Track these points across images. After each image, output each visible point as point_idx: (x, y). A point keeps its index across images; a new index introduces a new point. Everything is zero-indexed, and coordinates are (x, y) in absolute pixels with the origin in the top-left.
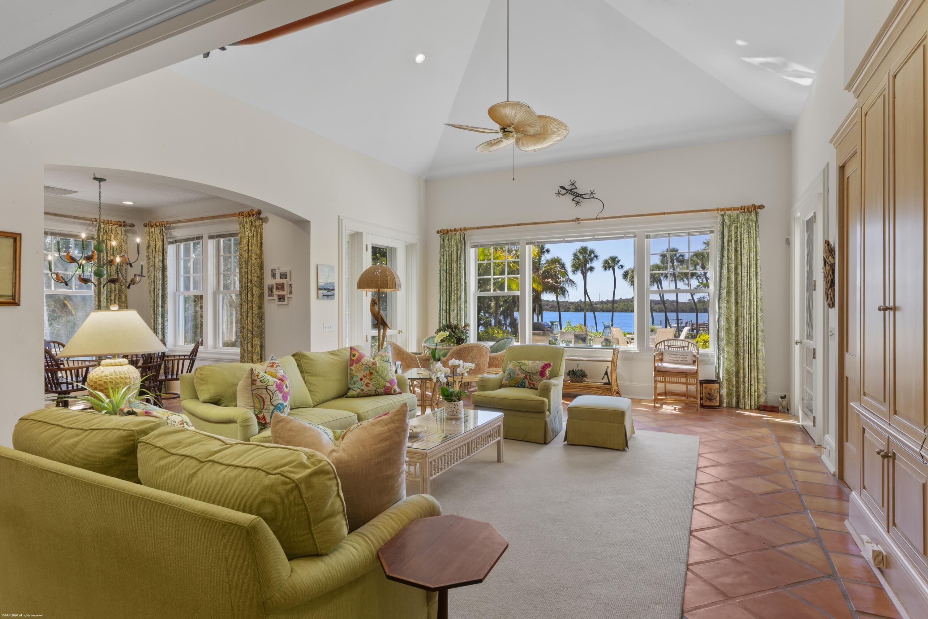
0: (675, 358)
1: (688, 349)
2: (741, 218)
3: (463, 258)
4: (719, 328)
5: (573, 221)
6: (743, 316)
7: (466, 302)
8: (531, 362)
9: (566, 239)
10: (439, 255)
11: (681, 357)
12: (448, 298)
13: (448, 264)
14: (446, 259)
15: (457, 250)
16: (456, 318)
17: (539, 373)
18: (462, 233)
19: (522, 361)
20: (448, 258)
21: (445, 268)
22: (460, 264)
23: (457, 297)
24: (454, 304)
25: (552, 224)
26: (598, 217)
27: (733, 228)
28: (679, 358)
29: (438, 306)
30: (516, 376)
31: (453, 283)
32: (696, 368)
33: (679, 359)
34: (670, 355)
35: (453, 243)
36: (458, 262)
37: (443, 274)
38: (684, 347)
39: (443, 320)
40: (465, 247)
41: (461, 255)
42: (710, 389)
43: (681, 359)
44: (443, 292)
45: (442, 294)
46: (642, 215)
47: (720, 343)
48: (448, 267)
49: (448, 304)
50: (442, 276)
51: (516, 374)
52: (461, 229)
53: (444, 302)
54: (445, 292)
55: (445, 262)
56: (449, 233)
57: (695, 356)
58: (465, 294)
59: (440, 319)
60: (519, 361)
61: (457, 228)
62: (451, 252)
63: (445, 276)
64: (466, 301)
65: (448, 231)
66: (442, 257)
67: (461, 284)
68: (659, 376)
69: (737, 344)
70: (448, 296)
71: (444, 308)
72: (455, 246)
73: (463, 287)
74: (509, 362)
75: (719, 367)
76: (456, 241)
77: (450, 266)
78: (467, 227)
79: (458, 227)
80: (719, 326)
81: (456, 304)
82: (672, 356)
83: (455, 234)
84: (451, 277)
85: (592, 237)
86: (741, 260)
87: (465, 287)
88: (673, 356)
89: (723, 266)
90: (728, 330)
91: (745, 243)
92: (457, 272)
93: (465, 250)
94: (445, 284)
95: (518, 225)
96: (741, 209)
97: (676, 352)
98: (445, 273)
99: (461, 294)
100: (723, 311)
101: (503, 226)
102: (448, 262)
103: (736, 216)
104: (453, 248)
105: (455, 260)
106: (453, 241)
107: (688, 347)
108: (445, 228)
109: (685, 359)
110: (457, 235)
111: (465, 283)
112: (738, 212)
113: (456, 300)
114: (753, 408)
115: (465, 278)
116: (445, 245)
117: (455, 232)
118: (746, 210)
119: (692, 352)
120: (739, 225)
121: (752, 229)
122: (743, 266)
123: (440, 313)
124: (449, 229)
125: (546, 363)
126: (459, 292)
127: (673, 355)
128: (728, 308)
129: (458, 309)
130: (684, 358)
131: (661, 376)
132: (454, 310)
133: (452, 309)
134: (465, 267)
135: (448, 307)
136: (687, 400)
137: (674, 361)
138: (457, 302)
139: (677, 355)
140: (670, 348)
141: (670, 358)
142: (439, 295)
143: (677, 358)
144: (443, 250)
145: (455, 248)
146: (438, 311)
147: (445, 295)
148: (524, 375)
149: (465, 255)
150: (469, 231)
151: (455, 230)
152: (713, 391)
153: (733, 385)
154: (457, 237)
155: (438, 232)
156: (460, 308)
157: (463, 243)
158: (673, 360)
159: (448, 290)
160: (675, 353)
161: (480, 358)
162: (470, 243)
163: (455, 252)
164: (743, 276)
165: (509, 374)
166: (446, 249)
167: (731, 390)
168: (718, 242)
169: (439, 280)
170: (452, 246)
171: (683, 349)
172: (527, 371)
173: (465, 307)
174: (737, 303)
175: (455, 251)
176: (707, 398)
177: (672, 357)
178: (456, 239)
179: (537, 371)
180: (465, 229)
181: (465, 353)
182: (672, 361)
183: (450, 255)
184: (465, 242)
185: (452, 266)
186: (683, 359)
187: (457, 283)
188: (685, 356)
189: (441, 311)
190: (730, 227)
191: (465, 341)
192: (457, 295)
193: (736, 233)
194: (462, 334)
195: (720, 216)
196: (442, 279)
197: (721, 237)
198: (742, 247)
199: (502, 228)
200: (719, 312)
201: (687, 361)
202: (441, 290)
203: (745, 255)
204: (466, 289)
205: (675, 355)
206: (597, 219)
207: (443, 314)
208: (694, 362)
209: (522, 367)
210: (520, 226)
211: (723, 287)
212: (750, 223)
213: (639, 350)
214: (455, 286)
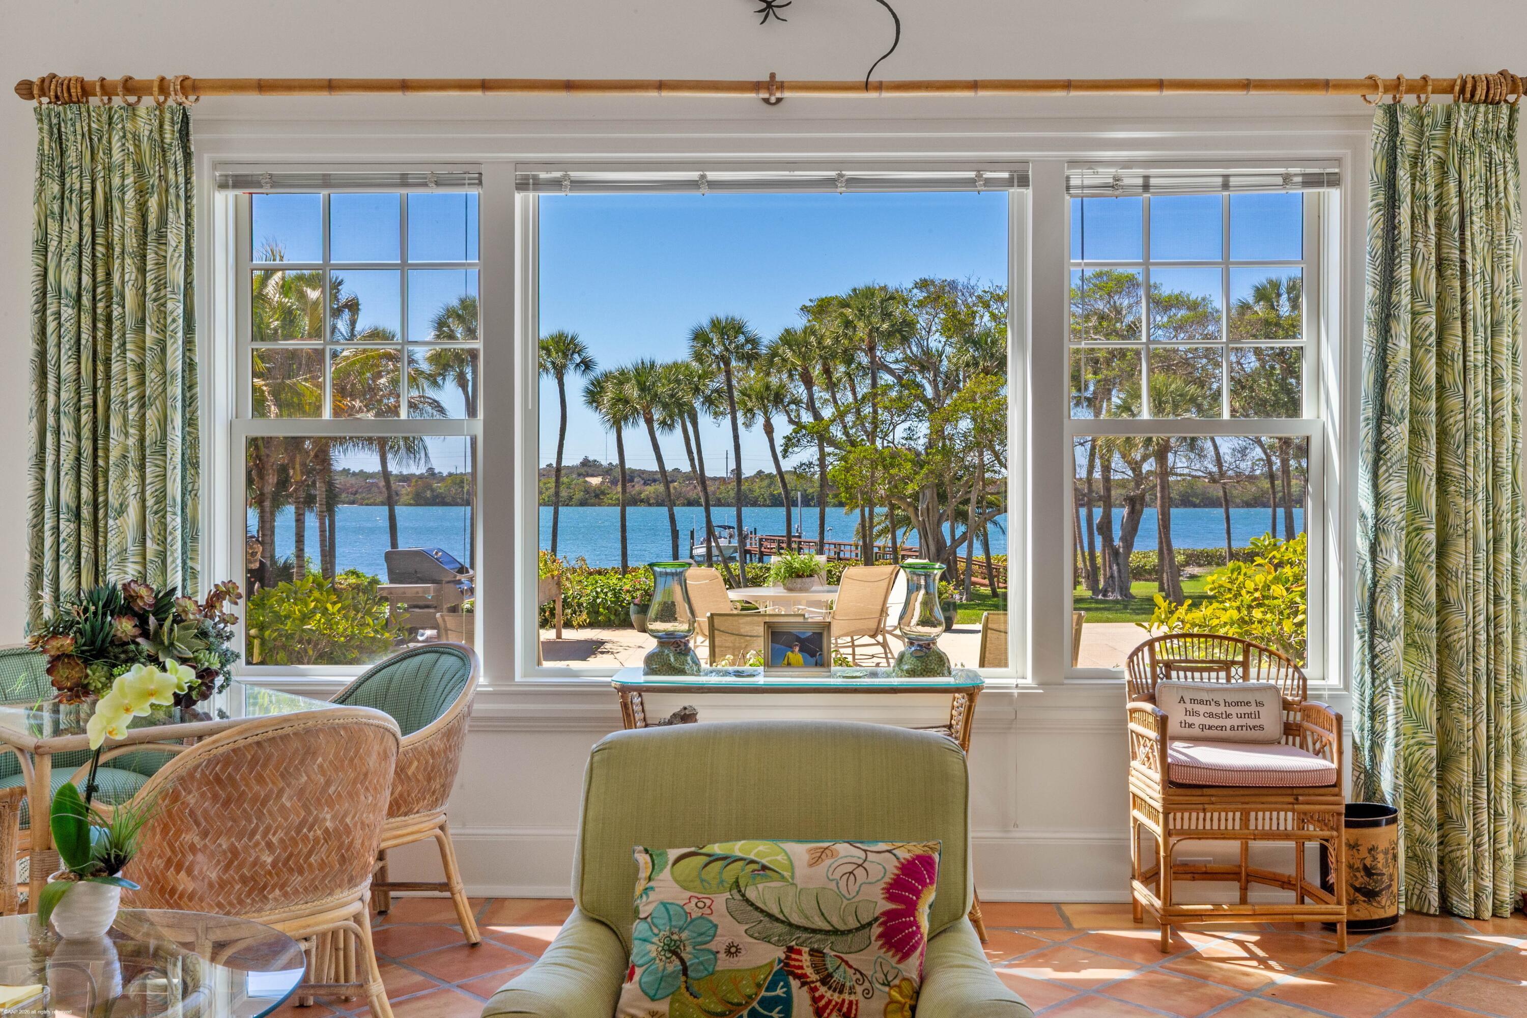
0: (1211, 715)
1: (1245, 677)
2: (1461, 125)
3: (174, 236)
4: (1375, 584)
5: (756, 86)
6: (1470, 534)
7: (196, 466)
8: (799, 851)
9: (712, 175)
10: (29, 214)
11: (1233, 710)
12: (86, 445)
13: (86, 263)
14: (75, 238)
15: (142, 193)
16: (132, 548)
17: (876, 930)
18: (171, 102)
19: (738, 848)
20: (87, 231)
21: (68, 281)
22: (161, 264)
23: (142, 440)
24: (124, 476)
25: (654, 94)
26: (874, 78)
27: (1430, 163)
28: (1228, 716)
29: (28, 484)
30: (724, 963)
31: (116, 367)
32: (1335, 766)
33: (1228, 723)
34: (1189, 707)
35: (117, 156)
36: (151, 257)
37: (58, 314)
38: (1226, 666)
39: (57, 558)
40: (188, 181)
41: (163, 221)
42: (1371, 850)
43: (1235, 721)
44: (57, 412)
45: (51, 420)
46: (1068, 85)
47: (1381, 645)
48: (86, 280)
49: (86, 476)
50: (51, 326)
51: (719, 943)
52: (163, 86)
53: (67, 463)
54: (67, 409)
55: (70, 248)
56: (94, 101)
57: (1287, 705)
58: (190, 422)
59: (37, 553)
60: (717, 849)
61: (137, 77)
62: (108, 200)
63: (68, 327)
64: (191, 463)
65: (86, 90)
66: (53, 227)
67: (164, 373)
68: (1183, 811)
69: (1444, 646)
70: (86, 433)
71: (66, 496)
72: (129, 168)
73: (176, 389)
74: (643, 859)
75: (1376, 746)
76: (138, 147)
77: (101, 275)
78: (196, 74)
79: (143, 73)
80: (1374, 574)
81: (133, 474)
82: (1197, 707)
83: (132, 107)
84: (109, 336)
85: (833, 174)
86: (1464, 302)
87: (189, 386)
88: (1202, 709)
89: (1393, 325)
90: (1412, 587)
91: (1476, 228)
92: (142, 307)
93: (188, 197)
94: (67, 370)
95: (485, 85)
96: (1462, 91)
97: (1213, 690)
98: (68, 312)
99: (164, 422)
100: (1395, 512)
101: (405, 86)
102: (87, 251)
103: (1441, 118)
104: (116, 181)
105: (132, 242)
106: (116, 145)
107: (1245, 664)
108: (65, 71)
109: (1251, 722)
110: (142, 111)
111: (190, 366)
112: (1449, 99)
113: (133, 454)
114: (1507, 910)
115: (189, 343)
116: (72, 158)
117: (132, 99)
118: (1480, 93)
119: (1275, 689)
120: (1454, 151)
121: (1500, 172)
122: (1470, 325)
123: (38, 526)
124: (91, 76)
125: (904, 855)
126: (151, 415)
127: (1201, 702)
128: (1415, 505)
129: (150, 502)
130: (1250, 715)
131: (1190, 811)
132: (122, 510)
133: (114, 500)
134: (188, 284)
135: (86, 493)
136: (1300, 908)
137: (1208, 733)
138: (142, 467)
139: (1217, 703)
140: (1174, 674)
141: (1190, 719)
142: (32, 427)
143: (1217, 716)
144: (56, 188)
145: (129, 181)
146: (27, 514)
147: (67, 425)
148: (780, 953)
149: (188, 224)
150: (207, 99)
151: (129, 86)
152: (1381, 857)
153: (1430, 821)
154: (141, 123)
155: (25, 90)
156: (162, 496)
157: (179, 155)
158: (1203, 727)
159: (86, 400)
160: (1205, 696)
161: (352, 795)
162: (215, 165)
163: (131, 204)
164: (1470, 365)
165: (673, 950)
166: (73, 180)
167: (1421, 842)
168: (1369, 223)
169: (31, 347)
170: (109, 169)
171: (1222, 674)
172: (796, 919)
173: (189, 491)
174: (1442, 479)
175: (130, 195)
176: (1357, 890)
177: (1197, 714)
178: (136, 138)
179: (865, 918)
180: (189, 86)
181: (260, 779)
182: (1196, 731)
183: (100, 215)
184: (187, 156)
185: (108, 274)
186: (1243, 722)
187: (140, 368)
188: (1253, 709)
189: (48, 513)
190: (1416, 160)
191: (219, 680)
192: (142, 428)
193: (1440, 185)
194: (199, 644)
195: (1380, 113)
196: (51, 340)
197: (1381, 199)
198: (1468, 244)
199: (397, 95)
200: (1377, 517)
201: (1261, 728)
202: (43, 402)
203: (1478, 278)
204: (193, 398)
205: (1207, 702)
206: (866, 86)
207: (56, 529)
208: (1290, 730)
209: (751, 894)
210: (490, 94)
211: (1397, 411)
212: (1494, 148)
213: (1041, 685)
214: (132, 379)
